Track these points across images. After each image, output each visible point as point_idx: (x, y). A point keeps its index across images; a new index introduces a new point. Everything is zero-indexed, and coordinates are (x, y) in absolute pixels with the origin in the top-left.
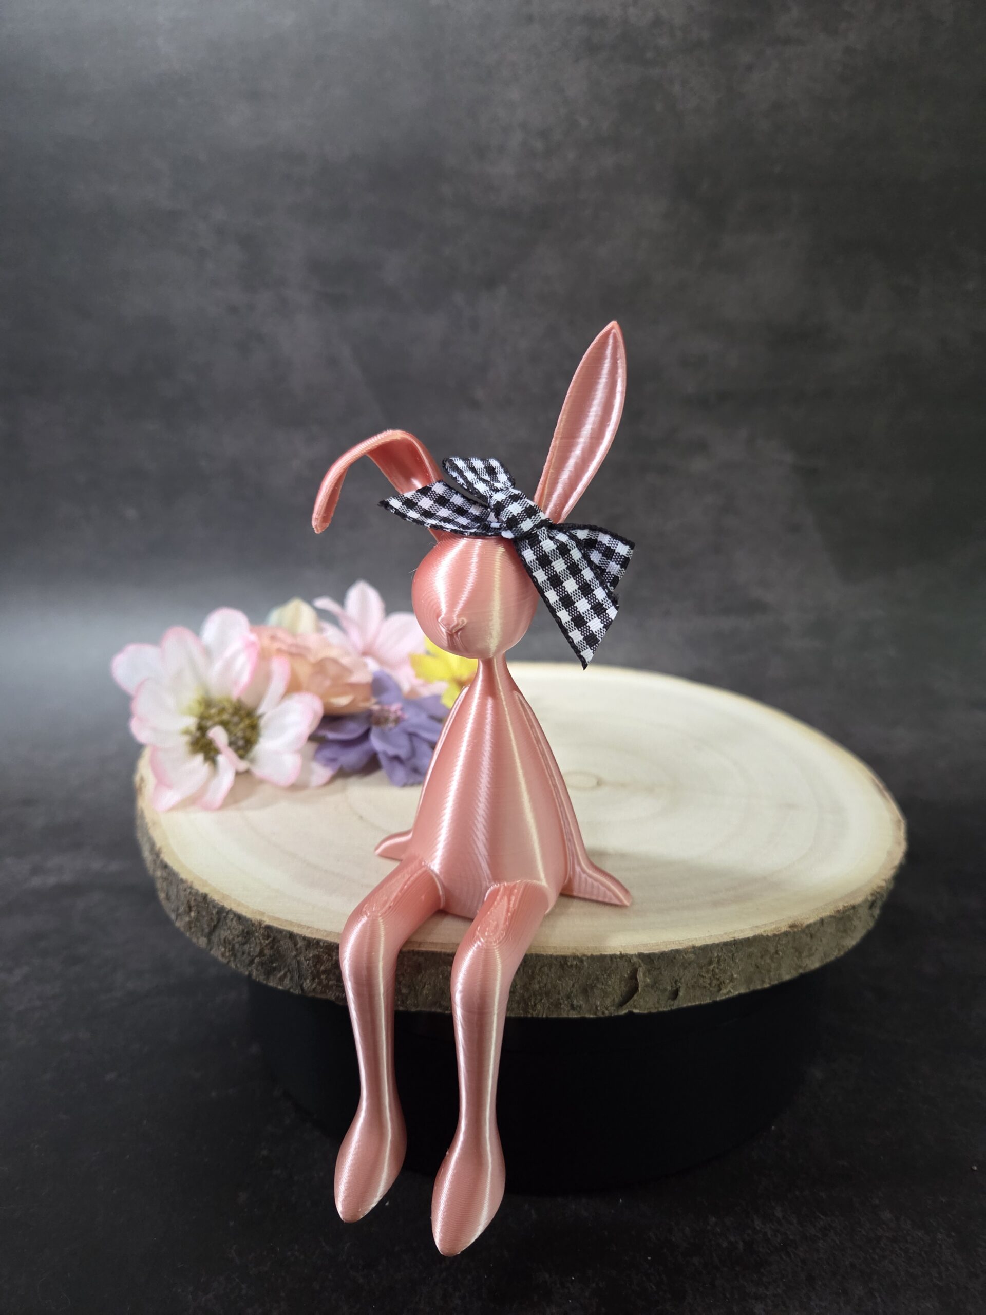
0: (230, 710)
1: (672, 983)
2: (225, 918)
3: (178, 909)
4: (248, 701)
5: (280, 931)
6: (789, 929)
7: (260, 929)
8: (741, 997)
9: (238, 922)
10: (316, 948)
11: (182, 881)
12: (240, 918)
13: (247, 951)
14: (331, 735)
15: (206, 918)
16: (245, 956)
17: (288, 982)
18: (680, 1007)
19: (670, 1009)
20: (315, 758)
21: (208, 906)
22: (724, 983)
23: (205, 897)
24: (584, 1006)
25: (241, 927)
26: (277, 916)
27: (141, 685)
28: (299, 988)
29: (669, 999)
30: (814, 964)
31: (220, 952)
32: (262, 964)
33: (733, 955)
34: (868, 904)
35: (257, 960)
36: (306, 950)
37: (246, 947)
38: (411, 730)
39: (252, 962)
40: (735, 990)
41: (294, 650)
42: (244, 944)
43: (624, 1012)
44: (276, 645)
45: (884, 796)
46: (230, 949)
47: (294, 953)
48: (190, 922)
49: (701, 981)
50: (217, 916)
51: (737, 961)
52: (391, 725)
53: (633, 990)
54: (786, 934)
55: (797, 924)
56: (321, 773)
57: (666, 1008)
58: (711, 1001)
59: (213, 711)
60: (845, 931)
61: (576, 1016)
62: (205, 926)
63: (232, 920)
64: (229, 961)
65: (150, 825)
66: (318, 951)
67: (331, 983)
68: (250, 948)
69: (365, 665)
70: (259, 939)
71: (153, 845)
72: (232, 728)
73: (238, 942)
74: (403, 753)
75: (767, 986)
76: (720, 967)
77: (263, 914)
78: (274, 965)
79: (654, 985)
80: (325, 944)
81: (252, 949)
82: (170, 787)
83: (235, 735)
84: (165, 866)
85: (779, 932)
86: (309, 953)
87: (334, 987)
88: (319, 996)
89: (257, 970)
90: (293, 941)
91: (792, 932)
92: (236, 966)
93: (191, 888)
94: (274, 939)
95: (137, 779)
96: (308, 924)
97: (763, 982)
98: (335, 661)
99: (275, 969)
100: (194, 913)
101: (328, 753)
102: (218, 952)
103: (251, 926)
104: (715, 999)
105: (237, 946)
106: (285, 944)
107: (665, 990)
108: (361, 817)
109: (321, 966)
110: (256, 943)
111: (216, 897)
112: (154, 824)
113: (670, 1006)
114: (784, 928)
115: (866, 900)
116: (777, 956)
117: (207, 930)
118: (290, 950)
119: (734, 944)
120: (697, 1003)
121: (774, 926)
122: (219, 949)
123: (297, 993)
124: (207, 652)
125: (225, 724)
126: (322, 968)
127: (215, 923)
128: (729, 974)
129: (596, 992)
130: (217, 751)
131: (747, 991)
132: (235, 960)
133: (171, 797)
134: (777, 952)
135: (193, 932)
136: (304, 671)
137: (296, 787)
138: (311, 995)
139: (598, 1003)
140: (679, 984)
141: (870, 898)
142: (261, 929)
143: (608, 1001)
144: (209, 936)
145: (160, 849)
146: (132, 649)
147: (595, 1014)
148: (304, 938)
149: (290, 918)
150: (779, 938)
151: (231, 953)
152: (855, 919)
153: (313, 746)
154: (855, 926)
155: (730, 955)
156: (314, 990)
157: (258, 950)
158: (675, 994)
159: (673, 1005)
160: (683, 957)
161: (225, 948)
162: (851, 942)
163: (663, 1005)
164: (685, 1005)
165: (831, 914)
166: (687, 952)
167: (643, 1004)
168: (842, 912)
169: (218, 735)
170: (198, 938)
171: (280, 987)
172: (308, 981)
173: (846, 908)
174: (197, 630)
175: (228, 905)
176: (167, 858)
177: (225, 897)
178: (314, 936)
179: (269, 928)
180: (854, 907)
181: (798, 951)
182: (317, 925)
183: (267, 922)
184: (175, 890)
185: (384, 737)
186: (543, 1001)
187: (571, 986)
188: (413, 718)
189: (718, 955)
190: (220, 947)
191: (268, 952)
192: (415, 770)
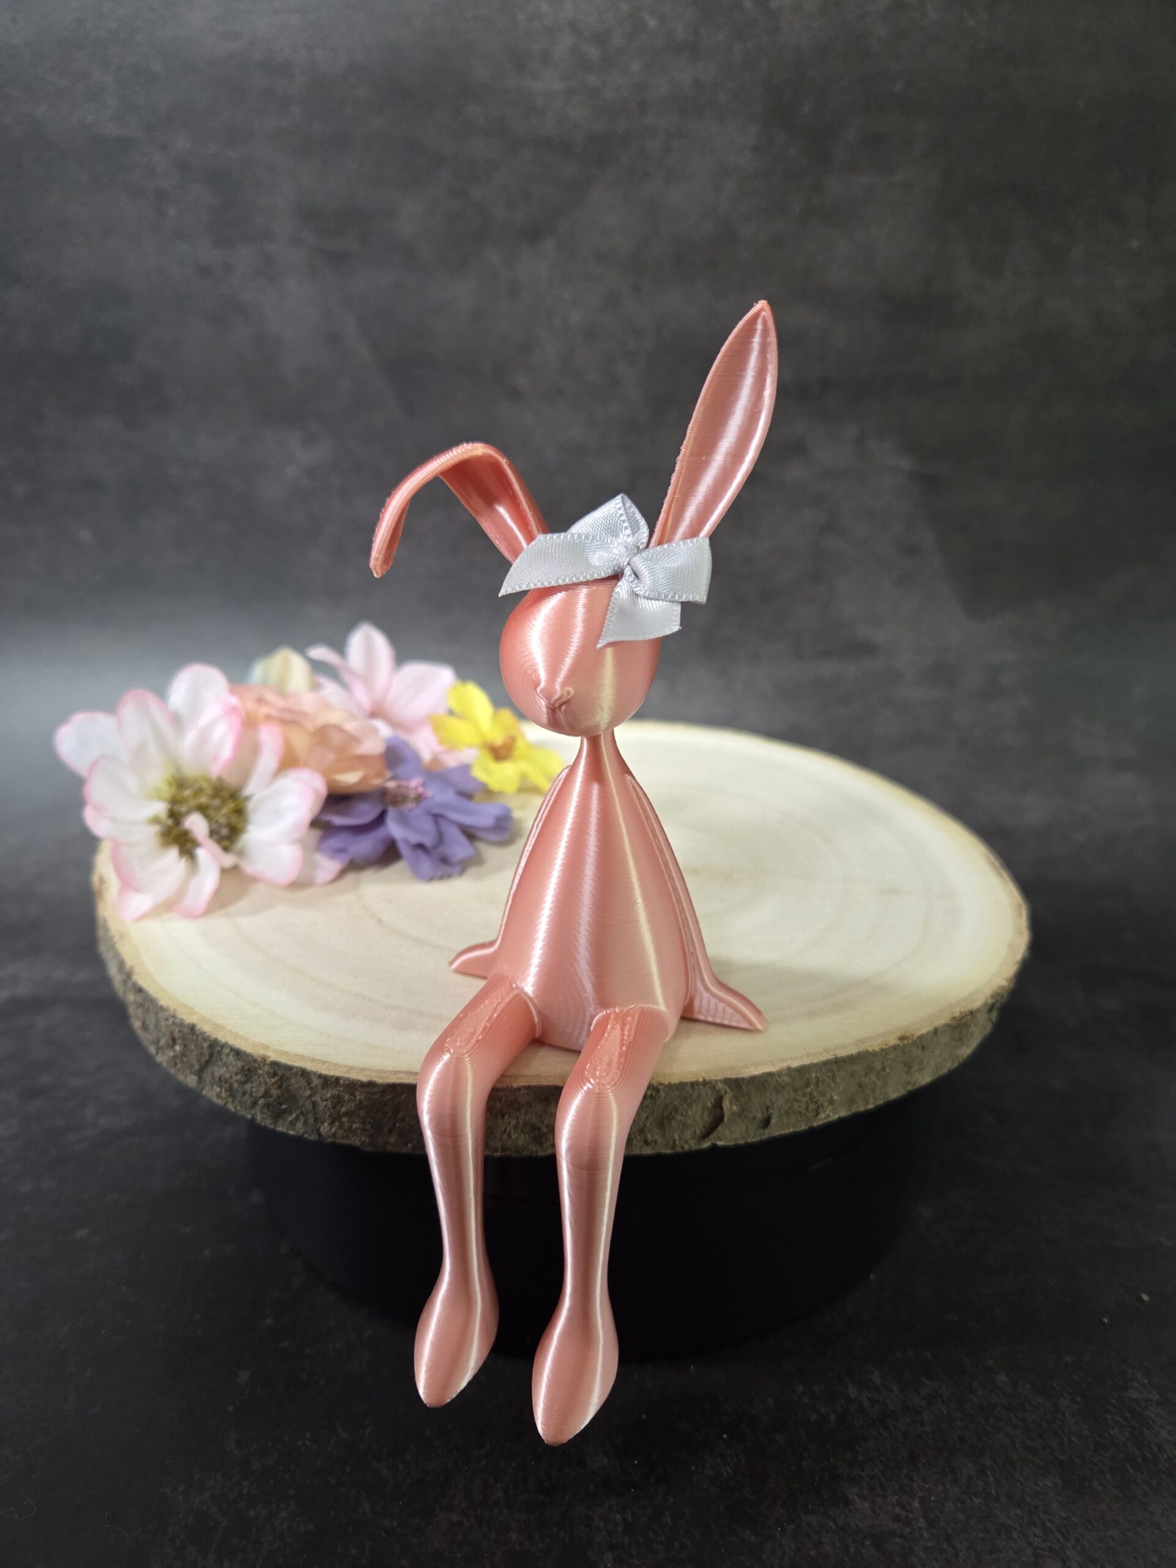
0: (209, 792)
1: (762, 1110)
2: (219, 1052)
3: (158, 1041)
4: (232, 780)
5: (290, 1068)
6: (898, 1042)
7: (264, 1066)
8: (842, 1122)
9: (236, 1058)
10: (335, 1086)
11: (162, 1008)
12: (238, 1053)
13: (249, 1091)
14: (338, 820)
15: (195, 1053)
16: (246, 1098)
17: (301, 1127)
18: (772, 1136)
19: (759, 1139)
20: (319, 848)
21: (197, 1039)
22: (822, 1106)
23: (192, 1028)
24: (659, 1140)
25: (240, 1064)
26: (284, 1049)
27: (94, 764)
28: (315, 1132)
29: (758, 1128)
30: (924, 1078)
31: (215, 1093)
32: (267, 1106)
33: (834, 1074)
34: (988, 1007)
35: (261, 1102)
36: (323, 1089)
37: (248, 1086)
38: (436, 810)
39: (254, 1104)
40: (834, 1113)
41: (287, 716)
42: (245, 1082)
43: (706, 1145)
44: (264, 710)
45: (1001, 875)
46: (228, 1089)
47: (308, 1093)
48: (175, 1058)
49: (796, 1106)
50: (208, 1051)
51: (838, 1080)
52: (410, 805)
53: (718, 1119)
54: (895, 1048)
55: (907, 1035)
56: (328, 866)
57: (756, 1137)
58: (807, 1127)
59: (187, 793)
60: (961, 1039)
61: (650, 1153)
62: (195, 1062)
63: (228, 1055)
64: (226, 1103)
65: (116, 939)
66: (337, 1090)
67: (354, 1126)
68: (253, 1087)
69: (375, 731)
70: (264, 1078)
71: (121, 965)
72: (212, 813)
73: (237, 1081)
74: (428, 840)
75: (871, 1106)
76: (818, 1089)
77: (266, 1047)
78: (284, 1107)
79: (742, 1113)
80: (347, 1082)
81: (255, 1089)
82: (138, 890)
83: (217, 822)
84: (140, 990)
85: (887, 1046)
86: (327, 1093)
87: (359, 1131)
88: (340, 1141)
89: (262, 1113)
90: (306, 1079)
91: (901, 1045)
92: (235, 1108)
93: (174, 1017)
94: (282, 1077)
95: (95, 879)
96: (323, 1059)
97: (867, 1102)
98: (339, 728)
99: (284, 1112)
100: (180, 1046)
101: (335, 842)
102: (213, 1094)
103: (252, 1062)
104: (811, 1125)
105: (236, 1085)
106: (296, 1083)
107: (755, 1118)
108: (380, 921)
109: (342, 1107)
110: (260, 1083)
111: (205, 1028)
112: (122, 937)
113: (760, 1135)
114: (893, 1041)
115: (986, 1003)
116: (883, 1073)
117: (197, 1067)
118: (303, 1089)
119: (835, 1063)
120: (791, 1130)
121: (880, 1040)
122: (213, 1088)
123: (313, 1139)
124: (177, 721)
125: (202, 809)
126: (344, 1109)
127: (207, 1058)
128: (828, 1095)
129: (674, 1123)
130: (195, 844)
131: (849, 1113)
132: (233, 1102)
133: (140, 903)
134: (883, 1069)
135: (179, 1069)
136: (301, 741)
137: (299, 884)
138: (329, 1140)
139: (677, 1137)
140: (771, 1111)
141: (990, 1001)
142: (266, 1066)
143: (688, 1134)
144: (200, 1073)
145: (131, 968)
146: (79, 718)
147: (673, 1148)
148: (320, 1076)
149: (300, 1050)
150: (887, 1053)
151: (228, 1094)
152: (972, 1024)
153: (316, 833)
154: (972, 1033)
155: (830, 1075)
156: (334, 1134)
157: (262, 1089)
158: (766, 1122)
159: (763, 1134)
160: (777, 1081)
161: (221, 1087)
162: (966, 1051)
163: (752, 1136)
164: (777, 1134)
165: (947, 1022)
166: (782, 1074)
167: (729, 1136)
168: (958, 1018)
169: (196, 824)
170: (186, 1076)
171: (292, 1133)
172: (326, 1125)
173: (964, 1015)
174: (162, 693)
175: (222, 1037)
176: (141, 980)
177: (217, 1027)
178: (331, 1073)
179: (275, 1064)
180: (972, 1013)
181: (908, 1066)
182: (335, 1058)
183: (273, 1057)
184: (153, 1019)
185: (404, 820)
187: (644, 1118)
188: (438, 795)
189: (816, 1076)
190: (215, 1087)
191: (275, 1092)
192: (444, 860)
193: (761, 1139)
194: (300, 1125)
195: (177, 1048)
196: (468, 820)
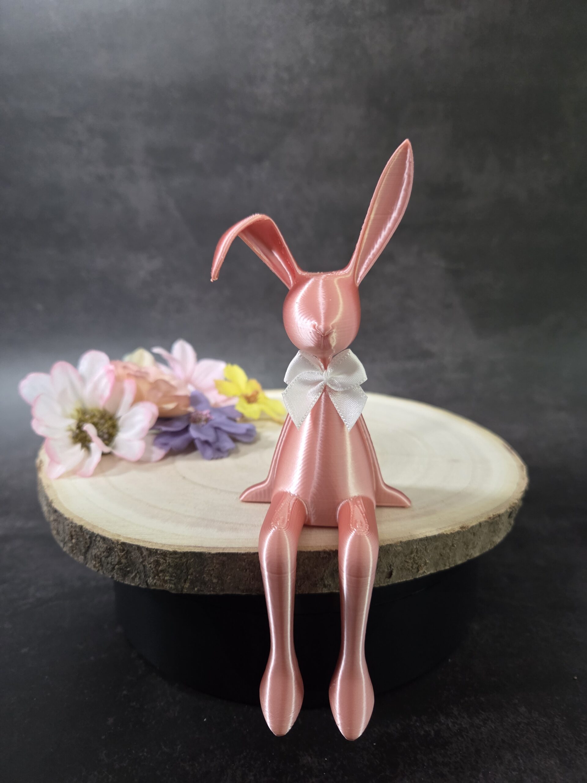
0: (99, 416)
1: (388, 567)
2: (95, 540)
3: (64, 539)
4: (110, 409)
5: (131, 545)
6: (460, 530)
7: (118, 546)
8: (431, 575)
9: (103, 542)
10: (155, 555)
11: (66, 519)
12: (104, 539)
13: (110, 561)
14: (164, 429)
15: (82, 542)
16: (109, 565)
17: (138, 581)
18: (394, 583)
20: (154, 443)
21: (83, 534)
22: (420, 566)
23: (81, 527)
25: (105, 546)
26: (129, 536)
27: (37, 398)
28: (145, 583)
29: (386, 578)
30: (476, 553)
31: (92, 565)
32: (120, 569)
33: (426, 547)
34: (508, 514)
35: (117, 567)
36: (149, 557)
37: (109, 559)
38: (216, 425)
39: (113, 569)
40: (428, 571)
41: (138, 374)
42: (107, 557)
44: (127, 372)
45: (511, 453)
46: (99, 561)
47: (141, 560)
48: (72, 547)
49: (406, 565)
50: (89, 540)
51: (429, 551)
52: (203, 423)
54: (458, 533)
55: (465, 526)
56: (158, 453)
57: (385, 584)
58: (413, 579)
59: (87, 417)
60: (494, 531)
61: (327, 592)
62: (82, 548)
63: (99, 541)
64: (98, 570)
65: (45, 487)
66: (157, 557)
67: (166, 578)
68: (112, 559)
69: (186, 387)
70: (118, 553)
71: (47, 498)
72: (100, 426)
73: (104, 556)
74: (211, 439)
75: (447, 568)
76: (418, 555)
77: (119, 536)
78: (128, 569)
80: (161, 552)
81: (113, 560)
82: (58, 463)
83: (102, 431)
84: (55, 511)
85: (454, 532)
86: (151, 559)
87: (168, 581)
88: (158, 588)
89: (117, 574)
90: (140, 552)
91: (462, 531)
92: (103, 572)
93: (72, 523)
94: (127, 551)
95: (38, 462)
96: (149, 541)
97: (445, 565)
98: (166, 382)
99: (129, 572)
100: (75, 540)
101: (162, 440)
102: (91, 565)
103: (112, 544)
104: (415, 577)
105: (103, 559)
106: (135, 554)
107: (384, 571)
109: (159, 567)
110: (116, 556)
111: (88, 527)
112: (48, 486)
113: (387, 582)
114: (457, 529)
115: (507, 512)
116: (453, 548)
117: (83, 551)
118: (138, 558)
119: (426, 540)
120: (404, 580)
121: (450, 528)
122: (92, 562)
123: (144, 587)
124: (83, 379)
125: (95, 425)
127: (89, 545)
128: (423, 560)
130: (90, 441)
131: (435, 571)
132: (102, 569)
133: (60, 469)
134: (453, 545)
135: (75, 553)
136: (145, 387)
137: (142, 461)
138: (153, 588)
140: (393, 568)
141: (509, 510)
142: (119, 546)
144: (85, 554)
145: (52, 500)
146: (32, 376)
148: (147, 549)
149: (137, 537)
150: (454, 536)
151: (99, 564)
152: (500, 523)
153: (153, 435)
154: (500, 529)
155: (424, 547)
156: (155, 584)
157: (117, 560)
158: (390, 575)
159: (389, 582)
160: (395, 549)
161: (96, 561)
162: (498, 540)
163: (383, 582)
164: (397, 582)
165: (486, 520)
166: (397, 545)
168: (492, 518)
169: (90, 429)
170: (78, 557)
171: (133, 584)
172: (151, 578)
173: (495, 516)
174: (75, 363)
175: (96, 531)
176: (56, 506)
177: (94, 526)
178: (153, 547)
179: (124, 544)
180: (499, 516)
181: (466, 544)
182: (155, 540)
183: (122, 540)
184: (62, 527)
185: (199, 430)
186: (305, 583)
187: (323, 571)
188: (217, 419)
189: (416, 547)
190: (93, 561)
191: (123, 561)
192: (219, 450)
193: (388, 584)
194: (137, 580)
195: (74, 541)
196: (232, 430)
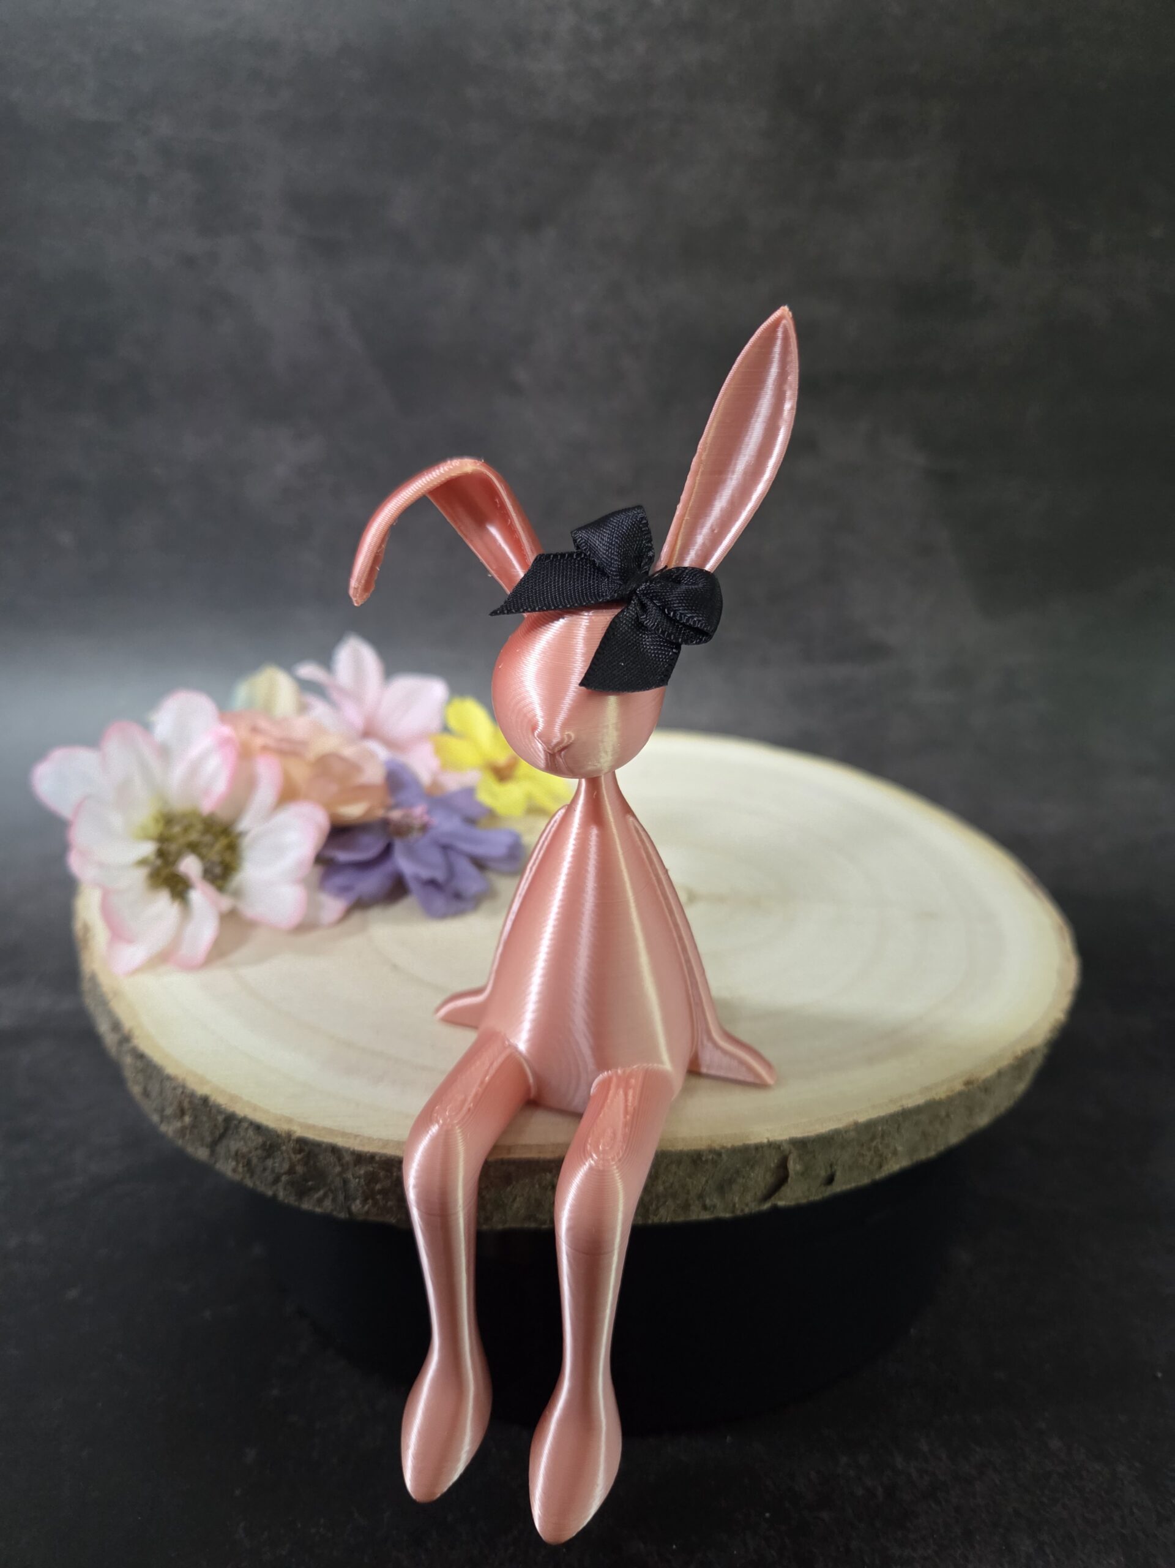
0: (200, 827)
1: (826, 1167)
2: (236, 1126)
3: (163, 1110)
4: (224, 815)
5: (318, 1145)
6: (964, 1088)
7: (288, 1142)
9: (256, 1133)
10: (369, 1162)
11: (169, 1078)
12: (258, 1128)
13: (270, 1167)
14: (343, 856)
15: (207, 1125)
16: (267, 1173)
17: (329, 1204)
18: (835, 1192)
19: (822, 1197)
20: (322, 887)
21: (210, 1111)
22: (886, 1158)
23: (205, 1100)
24: (718, 1205)
25: (260, 1140)
26: (311, 1122)
27: (79, 807)
28: (346, 1210)
29: (822, 1186)
31: (229, 1167)
32: (291, 1183)
33: (899, 1126)
35: (284, 1178)
36: (355, 1165)
37: (269, 1163)
38: (444, 841)
39: (277, 1180)
40: (898, 1164)
41: (285, 746)
42: (265, 1159)
43: (766, 1206)
44: (259, 741)
46: (245, 1163)
47: (338, 1169)
48: (183, 1128)
49: (860, 1160)
50: (224, 1124)
51: (903, 1132)
52: (415, 835)
53: (781, 1178)
54: (961, 1094)
55: (972, 1080)
56: (333, 906)
57: (819, 1195)
58: (870, 1181)
59: (176, 829)
60: (1018, 1078)
61: (708, 1217)
62: (207, 1135)
63: (247, 1129)
64: (243, 1178)
65: (110, 996)
66: (372, 1167)
67: (390, 1203)
68: (274, 1163)
69: (372, 755)
70: (288, 1153)
72: (204, 851)
73: (256, 1156)
74: (439, 875)
75: (933, 1154)
76: (883, 1142)
77: (290, 1120)
79: (804, 1174)
80: (383, 1158)
81: (277, 1165)
82: (130, 941)
83: (210, 860)
84: (140, 1056)
85: (954, 1094)
86: (360, 1169)
88: (372, 1218)
89: (285, 1189)
90: (336, 1155)
91: (967, 1091)
92: (254, 1184)
93: (184, 1087)
94: (310, 1153)
95: (78, 926)
96: (355, 1132)
97: (930, 1151)
98: (338, 756)
99: (311, 1189)
100: (190, 1117)
101: (340, 880)
102: (227, 1168)
103: (275, 1138)
104: (874, 1178)
105: (255, 1161)
106: (325, 1159)
107: (818, 1175)
108: (395, 967)
109: (376, 1184)
110: (284, 1159)
111: (221, 1100)
112: (116, 994)
113: (823, 1193)
114: (958, 1086)
116: (947, 1120)
117: (209, 1139)
118: (333, 1166)
119: (902, 1114)
120: (854, 1185)
121: (947, 1087)
122: (227, 1162)
123: (343, 1217)
124: (164, 752)
125: (194, 848)
126: (378, 1187)
127: (222, 1130)
128: (892, 1147)
129: (735, 1187)
130: (188, 885)
131: (911, 1163)
132: (252, 1176)
133: (133, 955)
134: (948, 1116)
135: (188, 1141)
136: (300, 772)
137: (305, 927)
138: (361, 1218)
139: (737, 1199)
140: (835, 1167)
142: (291, 1142)
143: (749, 1197)
144: (213, 1146)
145: (130, 1031)
146: (58, 755)
147: (733, 1212)
148: (353, 1153)
149: (328, 1123)
150: (952, 1099)
151: (246, 1169)
153: (319, 870)
155: (896, 1126)
156: (367, 1212)
157: (286, 1166)
158: (830, 1180)
159: (827, 1191)
160: (844, 1137)
161: (237, 1162)
163: (815, 1194)
164: (840, 1190)
165: (1010, 1063)
166: (849, 1131)
167: (790, 1197)
168: (1021, 1058)
169: (190, 866)
170: (196, 1148)
171: (318, 1210)
172: (358, 1202)
173: (1026, 1054)
174: (145, 724)
175: (241, 1110)
176: (143, 1044)
177: (233, 1098)
178: (365, 1149)
179: (301, 1140)
180: (1034, 1052)
181: (971, 1110)
182: (368, 1132)
183: (299, 1132)
184: (157, 1086)
185: (412, 853)
186: (667, 1203)
187: (703, 1183)
188: (445, 824)
189: (883, 1130)
190: (230, 1161)
191: (300, 1169)
192: (458, 896)
193: (824, 1197)
195: (187, 1119)
196: (480, 850)
